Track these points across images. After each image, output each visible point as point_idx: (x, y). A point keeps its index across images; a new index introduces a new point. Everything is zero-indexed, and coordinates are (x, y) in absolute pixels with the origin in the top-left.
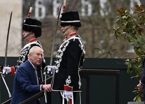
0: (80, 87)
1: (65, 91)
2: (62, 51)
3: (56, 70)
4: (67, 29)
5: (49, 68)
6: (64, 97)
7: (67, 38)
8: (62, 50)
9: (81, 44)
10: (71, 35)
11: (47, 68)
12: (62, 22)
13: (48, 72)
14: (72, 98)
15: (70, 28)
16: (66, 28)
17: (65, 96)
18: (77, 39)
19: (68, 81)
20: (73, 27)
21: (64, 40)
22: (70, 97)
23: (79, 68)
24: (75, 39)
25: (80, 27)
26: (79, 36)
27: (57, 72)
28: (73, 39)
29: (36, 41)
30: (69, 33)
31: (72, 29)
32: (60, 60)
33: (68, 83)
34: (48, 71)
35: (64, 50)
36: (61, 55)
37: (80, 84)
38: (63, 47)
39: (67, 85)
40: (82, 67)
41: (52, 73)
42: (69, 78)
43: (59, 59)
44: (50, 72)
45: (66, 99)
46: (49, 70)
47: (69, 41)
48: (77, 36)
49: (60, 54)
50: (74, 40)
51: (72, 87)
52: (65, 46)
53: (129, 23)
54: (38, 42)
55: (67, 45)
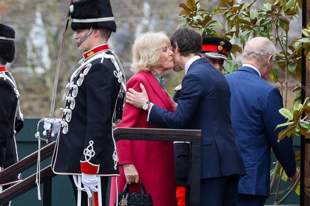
0: (116, 165)
1: (83, 174)
2: (75, 86)
3: (62, 129)
4: (86, 37)
5: (48, 122)
6: (82, 189)
7: (86, 56)
8: (75, 83)
9: (118, 69)
10: (96, 51)
11: (42, 124)
12: (75, 21)
14: (99, 190)
15: (93, 35)
16: (83, 34)
17: (83, 186)
18: (109, 59)
19: (89, 153)
20: (99, 31)
22: (93, 188)
23: (114, 124)
24: (105, 59)
26: (113, 52)
27: (64, 132)
28: (101, 59)
29: (4, 72)
30: (90, 46)
31: (96, 37)
32: (72, 107)
33: (88, 157)
34: (44, 130)
35: (80, 82)
36: (73, 95)
37: (116, 158)
38: (78, 77)
39: (87, 161)
41: (53, 135)
42: (91, 145)
43: (68, 104)
44: (49, 132)
45: (86, 192)
46: (47, 127)
47: (91, 62)
48: (109, 53)
49: (71, 92)
50: (102, 62)
51: (98, 166)
52: (81, 75)
53: (208, 30)
54: (7, 74)
55: (86, 72)
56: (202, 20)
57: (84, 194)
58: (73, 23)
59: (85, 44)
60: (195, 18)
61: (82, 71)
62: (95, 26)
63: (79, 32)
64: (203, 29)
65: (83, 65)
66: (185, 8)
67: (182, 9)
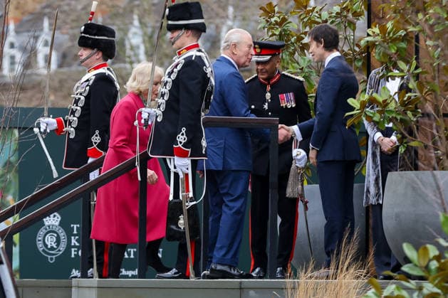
0: (204, 150)
1: (176, 157)
2: (169, 80)
3: (157, 117)
5: (145, 112)
6: (175, 170)
7: (179, 53)
8: (169, 77)
9: (208, 65)
10: (189, 49)
11: (140, 113)
12: (170, 22)
13: (143, 121)
14: (190, 172)
15: (185, 35)
16: (176, 34)
17: (175, 168)
18: (200, 57)
19: (182, 138)
20: (190, 32)
21: (174, 58)
22: (184, 169)
23: (203, 114)
24: (196, 56)
25: (205, 32)
26: (203, 50)
27: (159, 120)
28: (192, 56)
29: (106, 68)
30: (183, 44)
31: (188, 37)
32: (166, 98)
33: (181, 143)
34: (142, 118)
35: (174, 76)
36: (167, 87)
37: (204, 143)
38: (172, 72)
39: (180, 145)
40: (208, 111)
41: (150, 123)
42: (184, 131)
43: (163, 95)
44: (146, 121)
45: (178, 174)
46: (145, 116)
47: (184, 59)
48: (200, 51)
49: (165, 85)
50: (193, 58)
51: (189, 150)
52: (175, 70)
53: (284, 30)
54: (108, 69)
55: (179, 68)
56: (279, 21)
57: (176, 175)
58: (168, 25)
59: (178, 43)
60: (273, 20)
61: (176, 66)
62: (187, 27)
63: (173, 33)
64: (280, 29)
65: (177, 61)
66: (265, 10)
67: (262, 12)
